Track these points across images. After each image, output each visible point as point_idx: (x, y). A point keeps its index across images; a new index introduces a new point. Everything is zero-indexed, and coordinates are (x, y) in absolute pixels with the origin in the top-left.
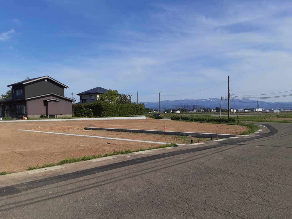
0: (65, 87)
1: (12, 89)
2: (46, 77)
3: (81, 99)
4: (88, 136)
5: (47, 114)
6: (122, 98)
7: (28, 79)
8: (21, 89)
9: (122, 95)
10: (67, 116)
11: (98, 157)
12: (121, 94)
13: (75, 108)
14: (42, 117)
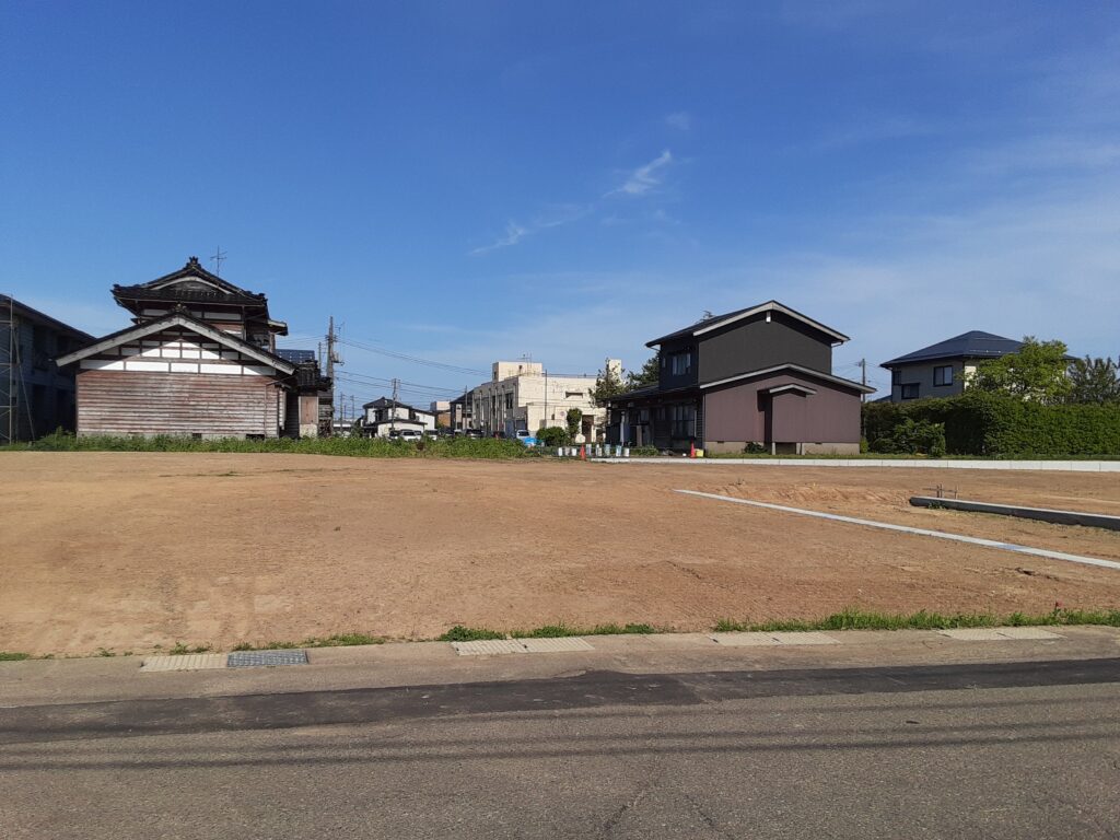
0: (836, 340)
1: (660, 354)
2: (769, 307)
3: (894, 383)
4: (927, 532)
5: (768, 442)
6: (1089, 377)
7: (707, 318)
8: (687, 352)
9: (1089, 361)
10: (841, 447)
11: (976, 625)
12: (1083, 358)
13: (871, 417)
14: (751, 450)
